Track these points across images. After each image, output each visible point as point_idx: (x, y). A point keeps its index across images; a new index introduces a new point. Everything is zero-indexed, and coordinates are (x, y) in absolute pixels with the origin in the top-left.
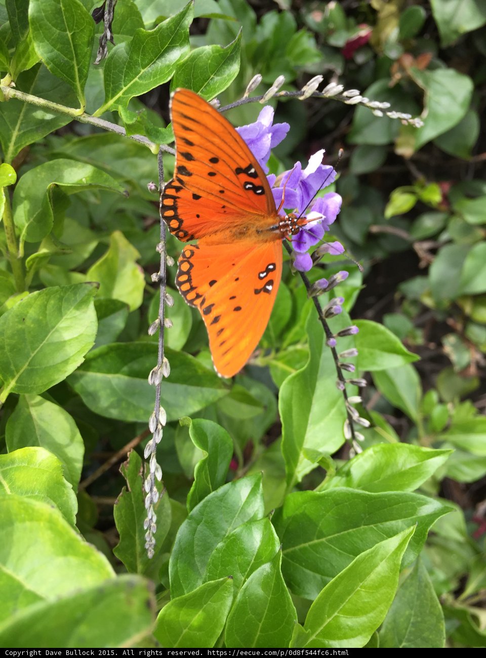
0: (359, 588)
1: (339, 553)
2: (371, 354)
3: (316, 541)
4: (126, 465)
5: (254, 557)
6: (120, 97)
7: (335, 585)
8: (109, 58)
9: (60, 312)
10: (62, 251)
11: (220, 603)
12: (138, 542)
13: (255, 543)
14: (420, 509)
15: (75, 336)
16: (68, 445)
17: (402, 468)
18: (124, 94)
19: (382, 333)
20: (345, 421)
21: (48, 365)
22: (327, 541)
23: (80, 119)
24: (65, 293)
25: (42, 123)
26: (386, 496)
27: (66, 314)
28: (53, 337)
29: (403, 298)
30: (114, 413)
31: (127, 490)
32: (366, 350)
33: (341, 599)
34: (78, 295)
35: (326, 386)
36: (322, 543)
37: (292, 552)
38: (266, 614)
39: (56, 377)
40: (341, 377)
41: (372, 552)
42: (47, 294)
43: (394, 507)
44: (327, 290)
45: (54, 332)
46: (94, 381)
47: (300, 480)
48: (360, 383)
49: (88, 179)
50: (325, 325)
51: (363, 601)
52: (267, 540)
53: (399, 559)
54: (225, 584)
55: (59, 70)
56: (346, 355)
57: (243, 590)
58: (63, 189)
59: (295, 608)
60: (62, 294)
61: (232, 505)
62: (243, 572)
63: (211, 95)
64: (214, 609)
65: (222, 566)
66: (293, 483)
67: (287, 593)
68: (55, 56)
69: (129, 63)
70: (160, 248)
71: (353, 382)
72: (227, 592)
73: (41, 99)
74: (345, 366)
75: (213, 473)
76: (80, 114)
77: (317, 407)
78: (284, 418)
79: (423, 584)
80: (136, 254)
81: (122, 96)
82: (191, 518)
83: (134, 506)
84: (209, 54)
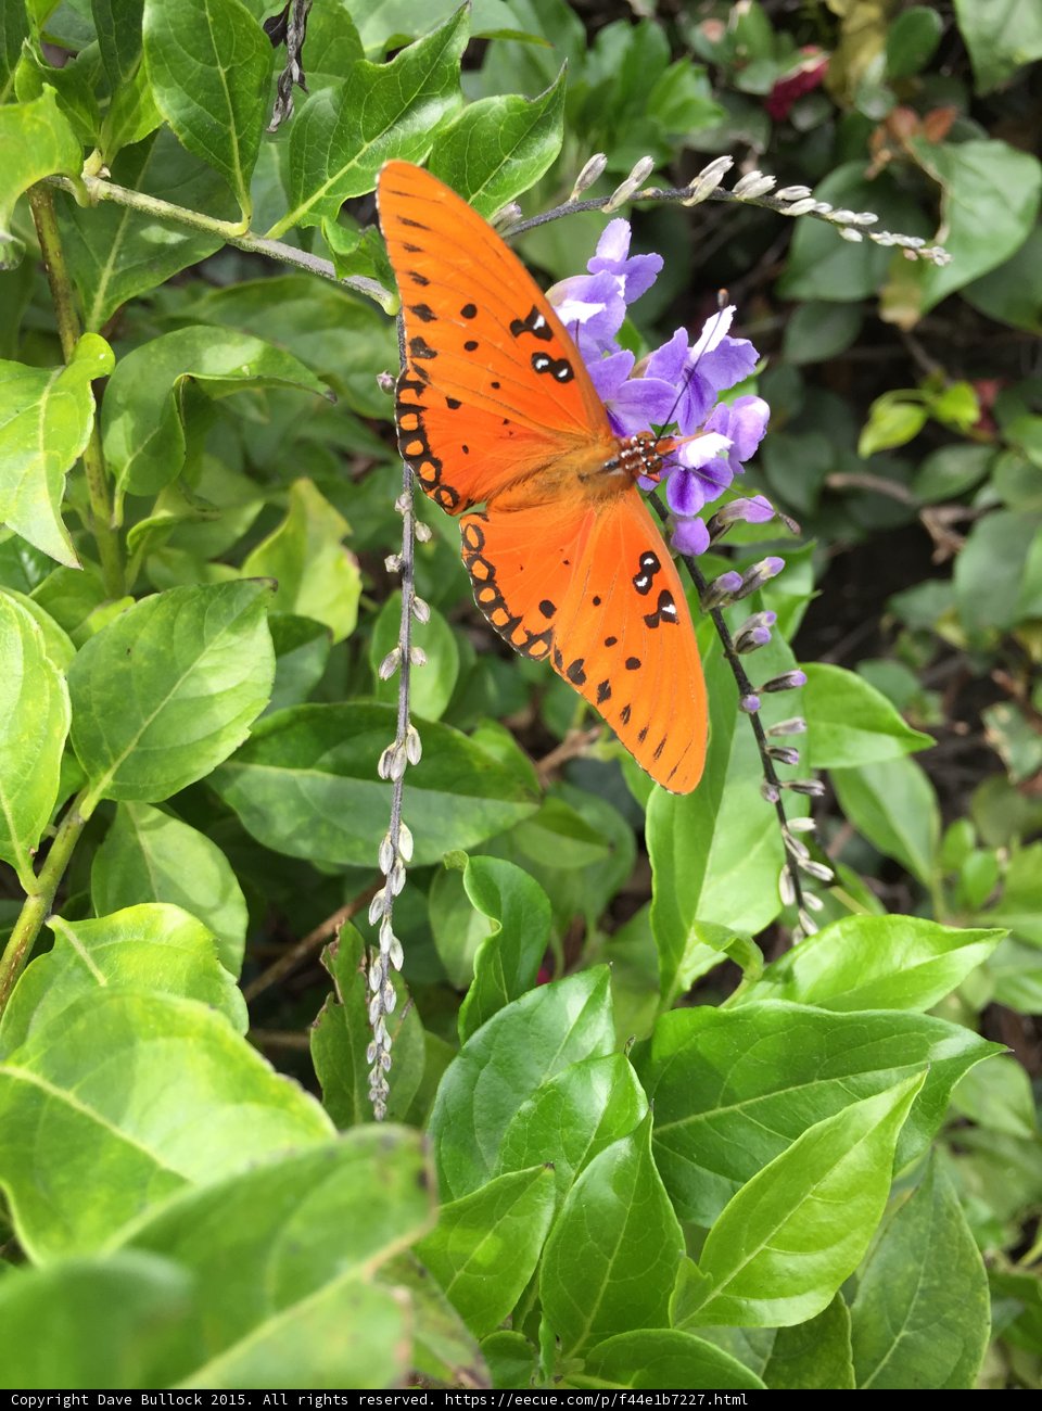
0: (809, 1196)
1: (770, 1135)
2: (834, 734)
3: (720, 1110)
4: (332, 950)
5: (595, 1130)
6: (320, 200)
7: (761, 1187)
8: (299, 119)
9: (199, 637)
10: (201, 513)
11: (528, 1217)
12: (357, 1106)
13: (597, 1103)
14: (935, 1047)
15: (230, 686)
16: (215, 909)
17: (900, 967)
18: (329, 192)
19: (857, 690)
20: (781, 868)
21: (177, 744)
22: (744, 1111)
23: (240, 242)
24: (210, 598)
25: (161, 252)
26: (864, 1020)
27: (211, 641)
28: (186, 688)
29: (898, 627)
30: (305, 849)
31: (336, 1000)
32: (823, 726)
33: (773, 1216)
34: (234, 604)
35: (744, 795)
36: (733, 1113)
37: (672, 1131)
38: (623, 1241)
39: (195, 767)
40: (771, 777)
41: (837, 1123)
42: (174, 601)
43: (882, 1041)
44: (740, 596)
45: (188, 677)
46: (263, 782)
47: (687, 987)
48: (812, 788)
49: (253, 366)
50: (737, 668)
51: (817, 1221)
52: (621, 1097)
53: (892, 1137)
54: (538, 1180)
55: (201, 143)
56: (781, 732)
57: (576, 1191)
58: (204, 387)
59: (680, 1227)
60: (203, 601)
61: (549, 1031)
62: (572, 1160)
63: (504, 195)
64: (518, 1228)
65: (532, 1147)
66: (672, 993)
67: (663, 1198)
68: (193, 116)
69: (340, 129)
70: (403, 504)
71: (795, 788)
72: (541, 1195)
73: (163, 202)
74: (780, 754)
75: (510, 967)
76: (241, 233)
77: (722, 840)
78: (655, 859)
79: (944, 1210)
80: (341, 526)
81: (325, 196)
82: (467, 1054)
83: (351, 1033)
84: (501, 112)
